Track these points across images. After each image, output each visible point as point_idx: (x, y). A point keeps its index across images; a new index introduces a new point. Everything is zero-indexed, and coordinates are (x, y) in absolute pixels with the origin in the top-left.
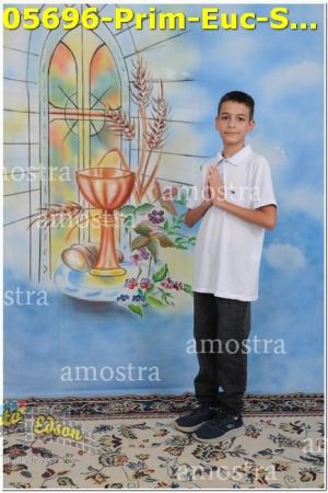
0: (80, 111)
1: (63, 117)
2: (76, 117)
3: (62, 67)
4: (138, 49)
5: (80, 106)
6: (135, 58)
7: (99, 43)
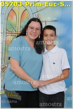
0: (17, 32)
1: (11, 34)
2: (15, 34)
3: (12, 18)
4: (38, 11)
5: (17, 31)
6: (37, 14)
7: (24, 9)
